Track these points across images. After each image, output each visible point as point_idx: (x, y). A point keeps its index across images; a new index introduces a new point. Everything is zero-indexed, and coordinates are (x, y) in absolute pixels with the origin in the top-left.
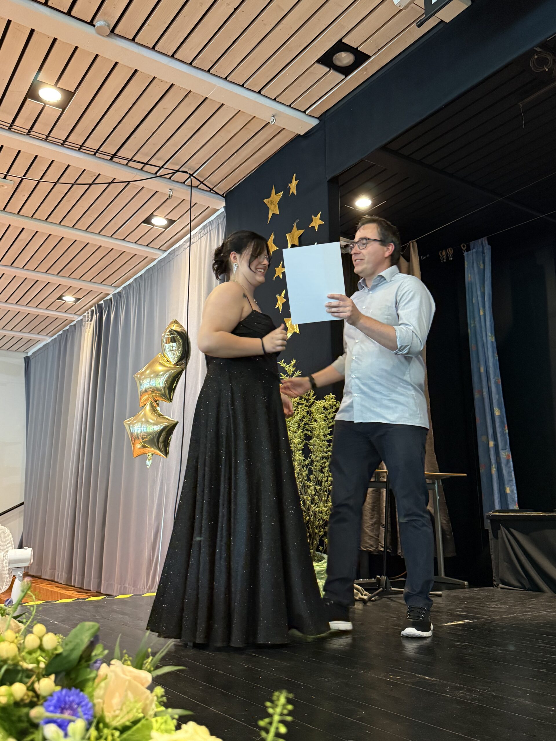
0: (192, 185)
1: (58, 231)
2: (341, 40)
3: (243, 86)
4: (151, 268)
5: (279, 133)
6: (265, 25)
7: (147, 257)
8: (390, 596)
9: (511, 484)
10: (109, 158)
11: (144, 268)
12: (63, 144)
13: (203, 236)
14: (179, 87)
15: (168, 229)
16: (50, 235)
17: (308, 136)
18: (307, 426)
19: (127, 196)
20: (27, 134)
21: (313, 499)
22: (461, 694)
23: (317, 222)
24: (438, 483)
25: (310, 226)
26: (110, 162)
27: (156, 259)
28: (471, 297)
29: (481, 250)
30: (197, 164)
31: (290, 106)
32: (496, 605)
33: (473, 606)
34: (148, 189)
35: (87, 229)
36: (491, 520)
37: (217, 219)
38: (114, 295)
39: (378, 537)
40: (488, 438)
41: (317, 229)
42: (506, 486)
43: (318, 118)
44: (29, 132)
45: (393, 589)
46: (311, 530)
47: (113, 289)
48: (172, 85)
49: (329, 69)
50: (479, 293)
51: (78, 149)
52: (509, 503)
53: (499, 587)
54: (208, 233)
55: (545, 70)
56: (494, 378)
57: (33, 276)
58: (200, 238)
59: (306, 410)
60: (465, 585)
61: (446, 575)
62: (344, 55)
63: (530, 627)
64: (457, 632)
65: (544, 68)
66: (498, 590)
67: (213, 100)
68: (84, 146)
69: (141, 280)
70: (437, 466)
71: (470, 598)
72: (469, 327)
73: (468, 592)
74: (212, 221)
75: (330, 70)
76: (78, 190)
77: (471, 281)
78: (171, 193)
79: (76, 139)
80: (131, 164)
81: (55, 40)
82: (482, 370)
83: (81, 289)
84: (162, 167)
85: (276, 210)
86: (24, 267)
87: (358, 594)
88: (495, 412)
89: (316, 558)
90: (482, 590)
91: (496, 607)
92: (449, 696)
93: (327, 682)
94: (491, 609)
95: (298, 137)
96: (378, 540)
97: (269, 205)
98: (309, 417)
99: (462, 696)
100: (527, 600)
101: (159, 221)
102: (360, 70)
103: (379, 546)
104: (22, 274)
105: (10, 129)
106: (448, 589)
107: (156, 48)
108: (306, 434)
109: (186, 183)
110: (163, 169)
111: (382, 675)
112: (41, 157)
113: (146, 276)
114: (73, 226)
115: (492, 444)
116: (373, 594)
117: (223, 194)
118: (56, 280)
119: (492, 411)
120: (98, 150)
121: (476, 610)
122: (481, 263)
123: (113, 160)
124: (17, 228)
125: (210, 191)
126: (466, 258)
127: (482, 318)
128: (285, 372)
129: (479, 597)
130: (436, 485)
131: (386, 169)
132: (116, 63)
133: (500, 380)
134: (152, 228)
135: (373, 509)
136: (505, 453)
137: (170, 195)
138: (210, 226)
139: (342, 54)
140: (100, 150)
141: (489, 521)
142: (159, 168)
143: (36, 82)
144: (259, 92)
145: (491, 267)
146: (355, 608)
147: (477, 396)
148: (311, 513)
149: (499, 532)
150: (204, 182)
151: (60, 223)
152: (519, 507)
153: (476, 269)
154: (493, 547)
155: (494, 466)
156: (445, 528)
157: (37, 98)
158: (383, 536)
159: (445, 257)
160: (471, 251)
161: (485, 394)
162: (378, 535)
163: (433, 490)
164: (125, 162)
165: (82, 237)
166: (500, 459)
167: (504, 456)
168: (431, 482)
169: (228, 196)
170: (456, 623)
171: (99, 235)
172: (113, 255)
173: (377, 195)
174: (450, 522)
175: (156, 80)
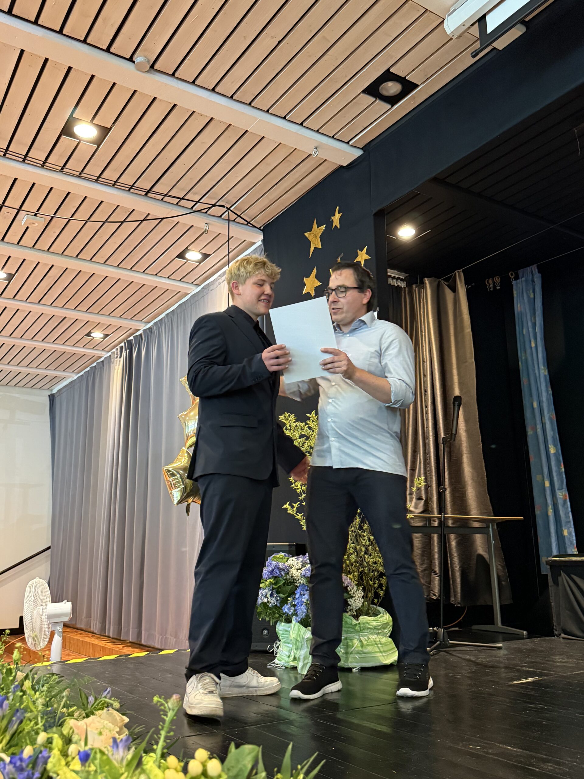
0: (230, 219)
1: (88, 268)
2: (388, 69)
3: (285, 118)
4: (184, 302)
5: (321, 164)
6: (310, 56)
7: (179, 292)
8: (447, 649)
9: (569, 526)
10: (144, 193)
11: (177, 302)
12: (96, 181)
14: (219, 120)
15: (202, 264)
16: (80, 271)
17: (351, 167)
19: (161, 232)
21: (367, 549)
22: (549, 767)
23: (363, 256)
24: (493, 526)
26: (145, 197)
27: (188, 294)
28: (521, 328)
29: (530, 278)
30: (235, 197)
31: (333, 137)
32: (562, 659)
33: (538, 660)
34: (183, 223)
35: (118, 265)
36: (551, 566)
38: (144, 330)
39: (430, 584)
40: (543, 477)
42: (563, 529)
43: (362, 149)
44: (62, 169)
45: (450, 642)
46: (365, 581)
47: (143, 325)
48: (212, 118)
50: (530, 324)
51: (112, 185)
52: (567, 545)
53: (561, 636)
56: (548, 413)
57: (62, 313)
60: (524, 635)
61: (503, 624)
62: (390, 84)
64: (528, 692)
66: (559, 641)
67: (253, 133)
68: (119, 181)
69: (173, 315)
70: (491, 508)
71: (532, 651)
72: (520, 360)
73: (528, 644)
75: (376, 99)
76: (110, 228)
78: (208, 227)
79: (111, 174)
80: (166, 199)
81: (93, 77)
82: (535, 405)
83: (110, 325)
84: (198, 202)
85: (318, 244)
86: (52, 304)
88: (550, 450)
89: (370, 611)
90: (544, 641)
91: (563, 661)
92: (537, 769)
93: (405, 754)
94: (558, 664)
95: (341, 168)
96: (430, 587)
97: (310, 239)
99: (551, 770)
101: (193, 255)
102: (408, 98)
103: (431, 594)
104: (49, 311)
105: (43, 166)
106: (504, 640)
107: (196, 83)
109: (223, 217)
110: (199, 204)
111: (461, 745)
112: (73, 194)
113: (179, 311)
114: (105, 262)
117: (261, 227)
118: (84, 317)
119: (547, 449)
120: (133, 185)
121: (541, 665)
123: (148, 195)
124: (46, 265)
125: (247, 224)
126: (514, 287)
127: (534, 350)
129: (542, 649)
130: (491, 529)
131: (431, 198)
132: (155, 98)
133: (555, 416)
134: (186, 262)
135: (423, 555)
136: (562, 494)
137: (206, 229)
139: (388, 84)
140: (135, 185)
141: (548, 567)
142: (195, 203)
143: (71, 118)
144: (302, 124)
145: (541, 296)
147: (530, 432)
148: (365, 564)
149: (560, 578)
150: (241, 216)
151: (91, 259)
152: (578, 551)
153: (526, 298)
154: (553, 594)
155: (550, 506)
156: (500, 574)
157: (71, 135)
158: (435, 584)
159: (491, 285)
160: (520, 280)
161: (539, 431)
162: (430, 582)
163: (488, 534)
164: (160, 197)
165: (113, 272)
166: (557, 499)
167: (561, 497)
168: (485, 526)
169: (266, 229)
170: (525, 681)
171: (131, 271)
172: (144, 291)
173: (421, 225)
174: (506, 567)
175: (195, 114)
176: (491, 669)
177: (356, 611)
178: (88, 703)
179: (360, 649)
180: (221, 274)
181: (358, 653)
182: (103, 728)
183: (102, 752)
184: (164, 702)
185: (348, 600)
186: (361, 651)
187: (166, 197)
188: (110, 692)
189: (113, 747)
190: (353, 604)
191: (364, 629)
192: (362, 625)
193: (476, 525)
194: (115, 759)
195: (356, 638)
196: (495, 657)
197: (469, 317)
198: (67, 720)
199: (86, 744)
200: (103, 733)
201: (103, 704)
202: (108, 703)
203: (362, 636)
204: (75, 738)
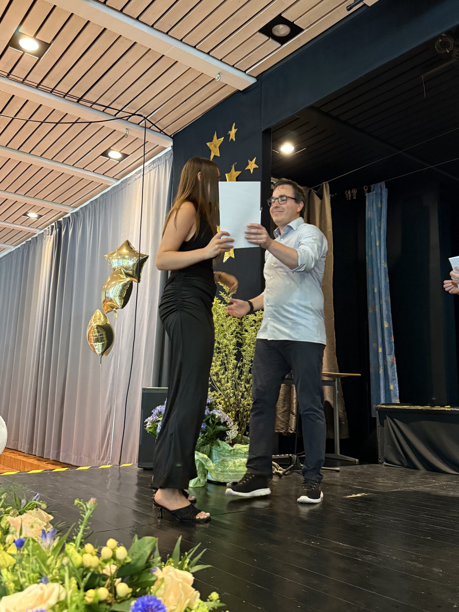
0: (146, 127)
1: (28, 159)
2: (280, 14)
3: (195, 47)
4: (105, 193)
5: (222, 88)
7: (102, 184)
8: (298, 471)
9: (394, 382)
10: (76, 100)
11: (100, 193)
12: (37, 87)
13: (152, 170)
14: (141, 45)
15: (122, 162)
16: (21, 162)
17: (247, 92)
18: (238, 335)
19: (89, 133)
20: (6, 77)
21: (243, 394)
22: (369, 558)
23: (252, 166)
24: (338, 381)
25: (246, 169)
26: (77, 104)
27: (110, 186)
28: (369, 230)
29: (380, 191)
30: (151, 109)
31: (233, 66)
32: (383, 480)
33: (366, 481)
34: (107, 127)
35: (52, 159)
36: (379, 411)
37: (164, 156)
38: (71, 214)
39: (288, 422)
40: (378, 345)
41: (252, 171)
42: (390, 384)
43: (256, 78)
44: (8, 75)
46: (240, 418)
47: (72, 209)
48: (135, 43)
49: (268, 38)
50: (376, 227)
51: (50, 92)
52: (392, 397)
53: (383, 464)
54: (156, 167)
55: (447, 52)
56: (385, 297)
58: (150, 171)
59: (238, 322)
60: (356, 462)
61: (341, 453)
62: (281, 26)
63: (413, 501)
64: (357, 504)
65: (446, 50)
66: (382, 467)
67: (169, 57)
68: (56, 89)
69: (96, 203)
70: (337, 366)
71: (362, 474)
72: (367, 256)
73: (359, 469)
74: (161, 157)
76: (47, 127)
77: (370, 217)
78: (127, 132)
79: (49, 83)
80: (95, 106)
82: (376, 290)
83: (44, 207)
84: (121, 110)
85: (217, 153)
87: (274, 469)
88: (384, 325)
89: (243, 441)
90: (371, 467)
91: (384, 482)
92: (360, 559)
93: (263, 547)
94: (380, 484)
95: (238, 92)
96: (288, 424)
97: (211, 148)
98: (240, 328)
99: (370, 560)
100: (406, 476)
101: (115, 155)
102: (294, 40)
103: (289, 429)
106: (341, 465)
107: (124, 11)
108: (238, 341)
109: (140, 124)
110: (121, 112)
111: (305, 541)
112: (17, 97)
113: (101, 200)
114: (41, 156)
115: (380, 350)
116: (287, 469)
117: (171, 135)
118: (23, 200)
119: (382, 324)
120: (67, 93)
121: (368, 485)
122: (379, 203)
123: (80, 103)
125: (160, 132)
126: (367, 198)
127: (378, 248)
128: (223, 291)
129: (369, 473)
131: (308, 122)
132: (88, 22)
133: (390, 299)
134: (108, 160)
135: (284, 400)
136: (391, 357)
137: (126, 134)
138: (159, 161)
139: (279, 26)
140: (69, 94)
141: (377, 412)
142: (118, 111)
143: (17, 33)
144: (208, 53)
145: (387, 206)
146: (272, 481)
147: (370, 311)
148: (241, 405)
149: (385, 421)
150: (156, 125)
151: (30, 152)
152: (400, 401)
153: (375, 207)
154: (379, 432)
155: (381, 367)
156: (341, 416)
157: (17, 47)
158: (292, 422)
159: (350, 196)
160: (372, 193)
161: (377, 310)
162: (288, 420)
163: (334, 386)
164: (90, 105)
165: (48, 165)
166: (387, 362)
167: (390, 360)
168: (332, 380)
169: (175, 137)
170: (355, 496)
171: (62, 164)
172: (73, 181)
173: (299, 143)
174: (345, 411)
175: (121, 38)
176: (330, 486)
177: (232, 440)
178: (21, 504)
179: (234, 468)
180: (137, 172)
181: (231, 471)
182: (34, 523)
183: (34, 541)
184: (83, 504)
185: (227, 432)
186: (234, 470)
187: (94, 105)
188: (39, 496)
189: (42, 537)
190: (230, 435)
191: (236, 454)
192: (235, 451)
193: (326, 379)
194: (43, 546)
195: (230, 460)
196: (334, 477)
197: (331, 219)
198: (4, 517)
199: (21, 534)
200: (34, 526)
201: (33, 505)
202: (37, 505)
203: (235, 459)
204: (12, 529)
